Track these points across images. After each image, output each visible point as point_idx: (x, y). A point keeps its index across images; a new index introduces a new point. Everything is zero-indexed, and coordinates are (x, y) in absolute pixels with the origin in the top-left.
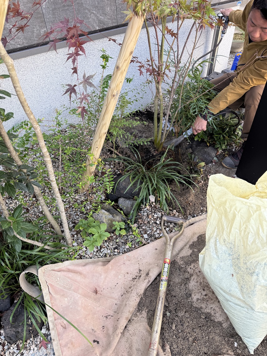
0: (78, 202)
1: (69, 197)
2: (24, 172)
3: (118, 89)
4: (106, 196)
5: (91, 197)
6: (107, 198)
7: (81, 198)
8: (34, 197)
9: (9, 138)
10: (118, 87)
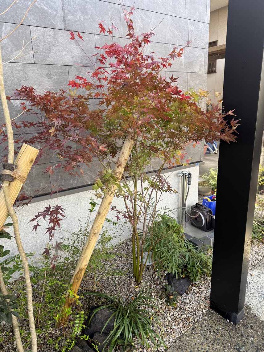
0: (53, 337)
1: (45, 331)
2: (7, 302)
3: (98, 229)
4: (82, 331)
5: (67, 332)
6: (82, 334)
7: (57, 333)
8: (11, 332)
9: (2, 271)
10: (99, 227)
